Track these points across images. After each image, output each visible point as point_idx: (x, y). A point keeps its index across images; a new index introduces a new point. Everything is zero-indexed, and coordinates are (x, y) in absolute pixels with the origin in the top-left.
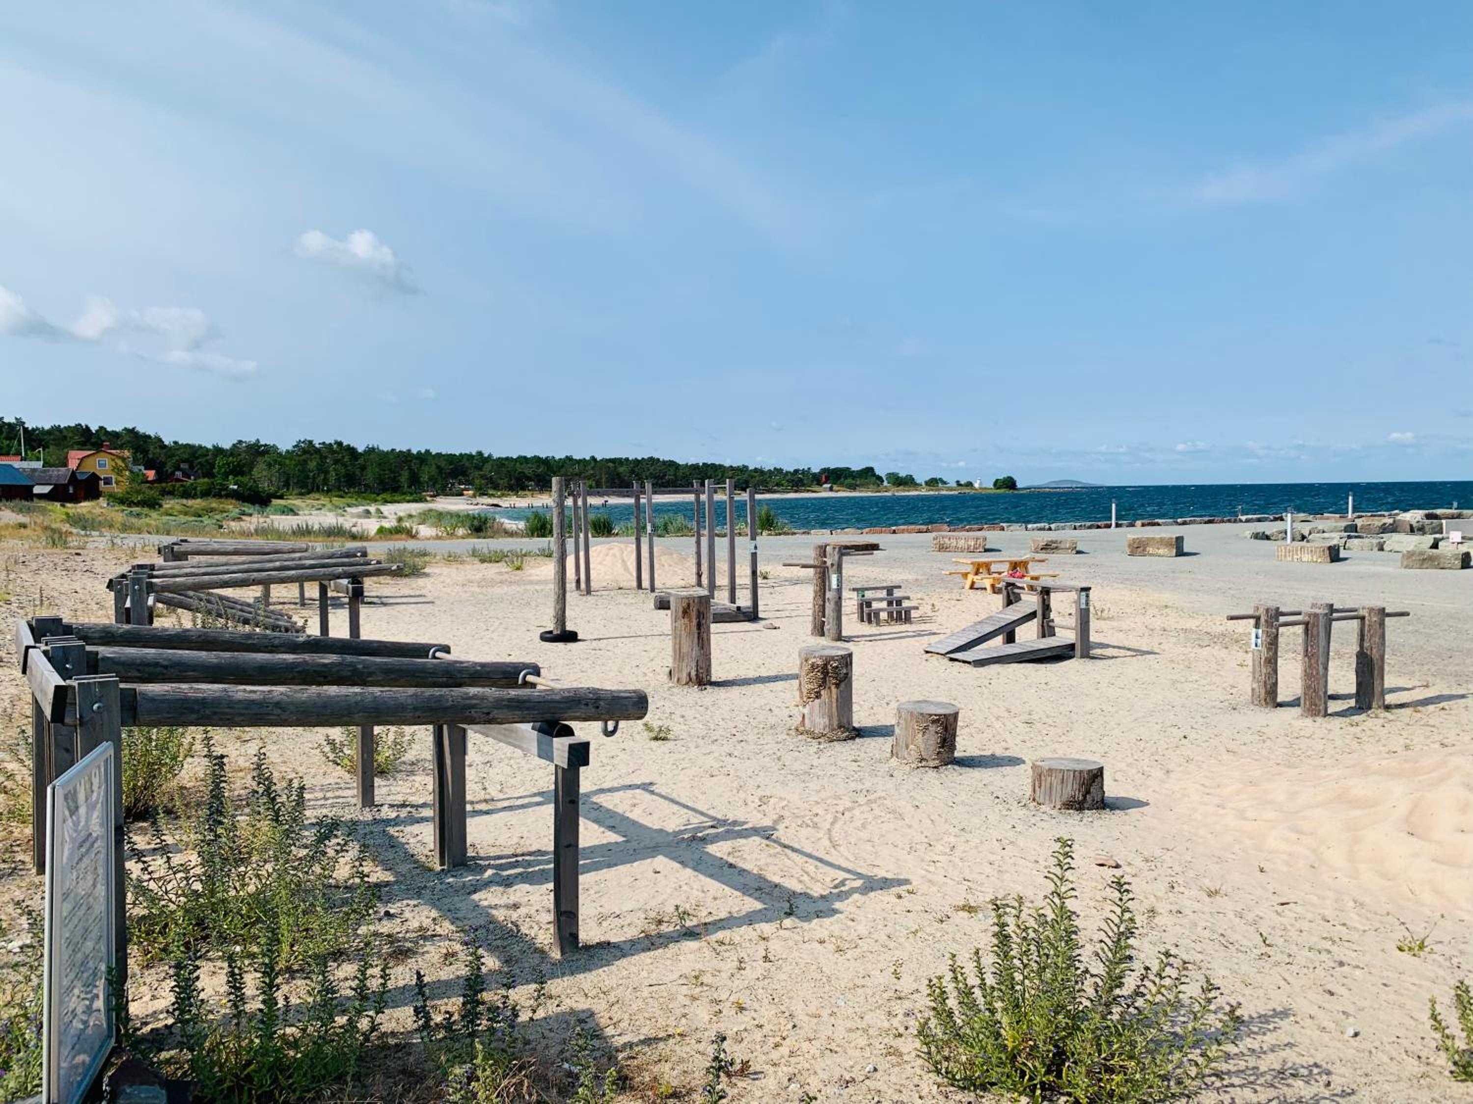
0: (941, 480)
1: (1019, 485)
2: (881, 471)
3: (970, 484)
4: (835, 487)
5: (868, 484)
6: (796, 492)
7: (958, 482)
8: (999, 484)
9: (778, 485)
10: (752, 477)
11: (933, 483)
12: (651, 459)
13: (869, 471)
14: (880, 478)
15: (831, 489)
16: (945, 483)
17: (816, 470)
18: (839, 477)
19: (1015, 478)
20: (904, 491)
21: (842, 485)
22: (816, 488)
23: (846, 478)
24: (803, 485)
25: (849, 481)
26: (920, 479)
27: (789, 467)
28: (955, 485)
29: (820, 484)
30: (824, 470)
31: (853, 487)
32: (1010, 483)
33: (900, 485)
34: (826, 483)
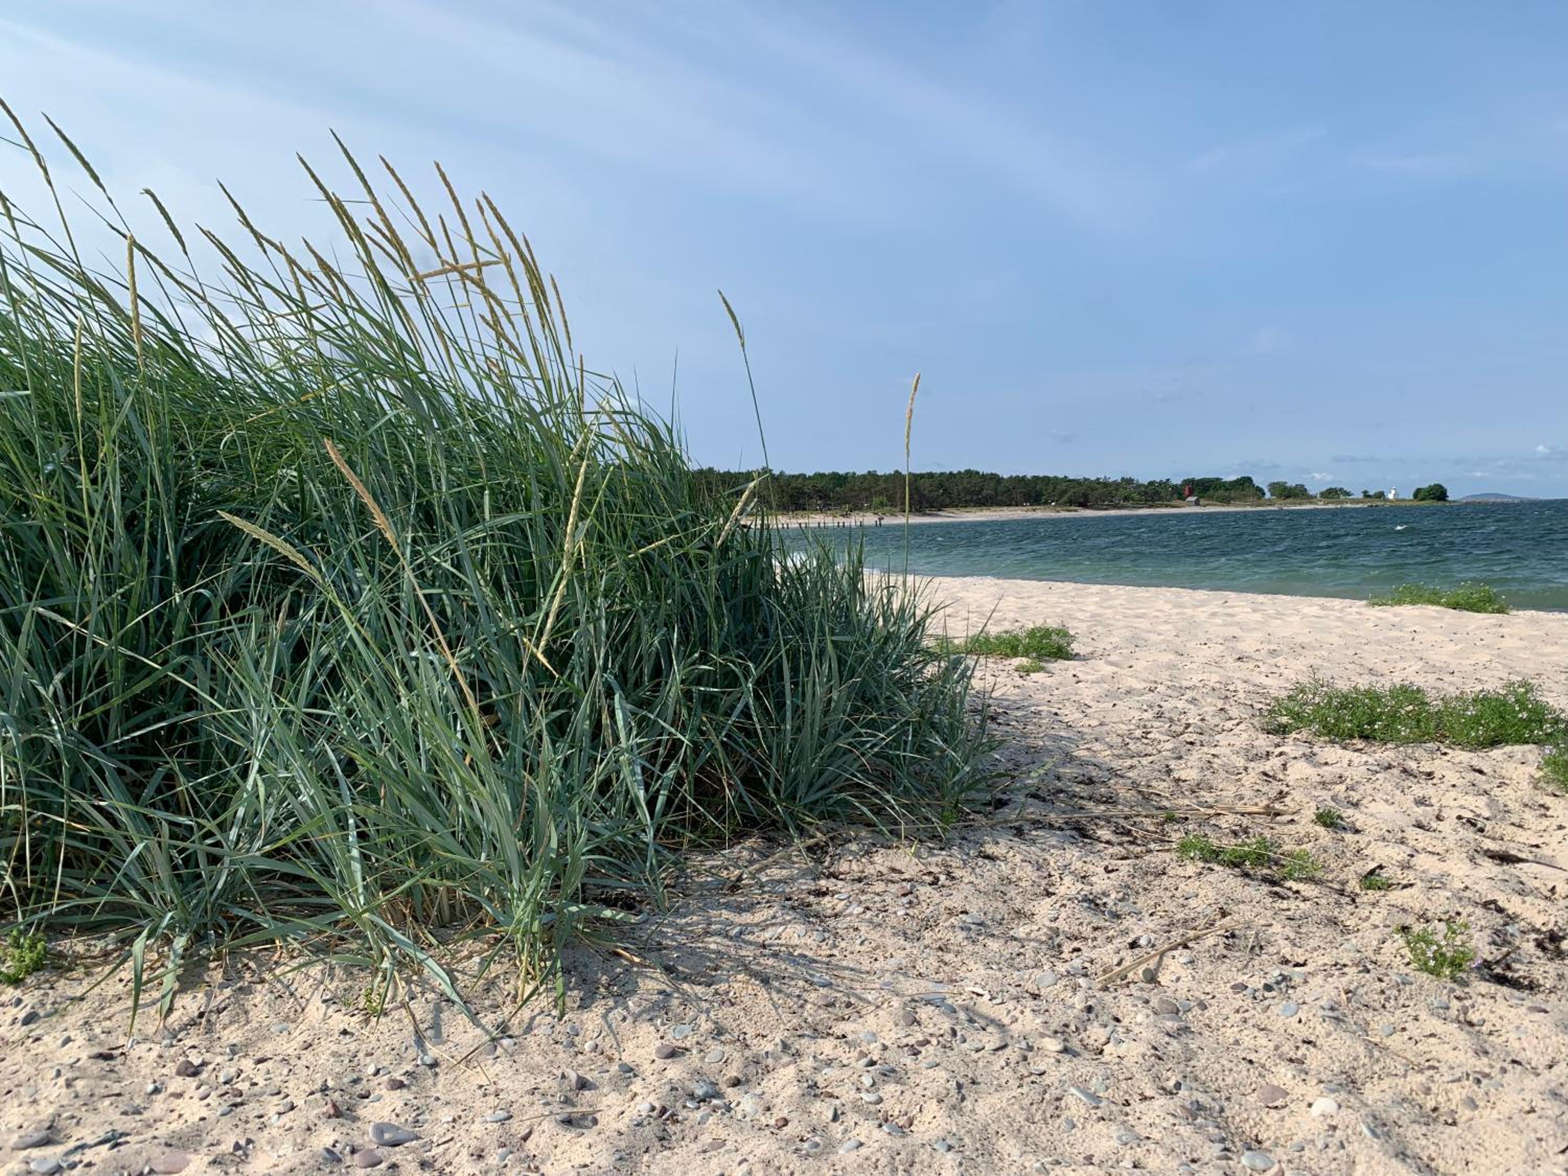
0: (1341, 489)
1: (1451, 496)
2: (1260, 481)
3: (1381, 495)
4: (1202, 501)
5: (1245, 496)
6: (1151, 507)
7: (1365, 493)
8: (1421, 496)
9: (1126, 499)
10: (1093, 489)
11: (1331, 494)
12: (968, 472)
13: (1245, 482)
14: (1260, 491)
15: (1197, 503)
16: (1348, 494)
17: (1176, 481)
18: (1206, 489)
19: (1445, 486)
20: (1295, 504)
21: (1211, 498)
22: (1179, 502)
23: (1216, 489)
24: (1160, 499)
25: (1221, 492)
26: (1313, 489)
27: (1143, 479)
28: (1361, 496)
29: (1182, 497)
30: (1187, 482)
31: (1226, 501)
32: (1439, 493)
33: (1288, 497)
34: (1190, 495)
